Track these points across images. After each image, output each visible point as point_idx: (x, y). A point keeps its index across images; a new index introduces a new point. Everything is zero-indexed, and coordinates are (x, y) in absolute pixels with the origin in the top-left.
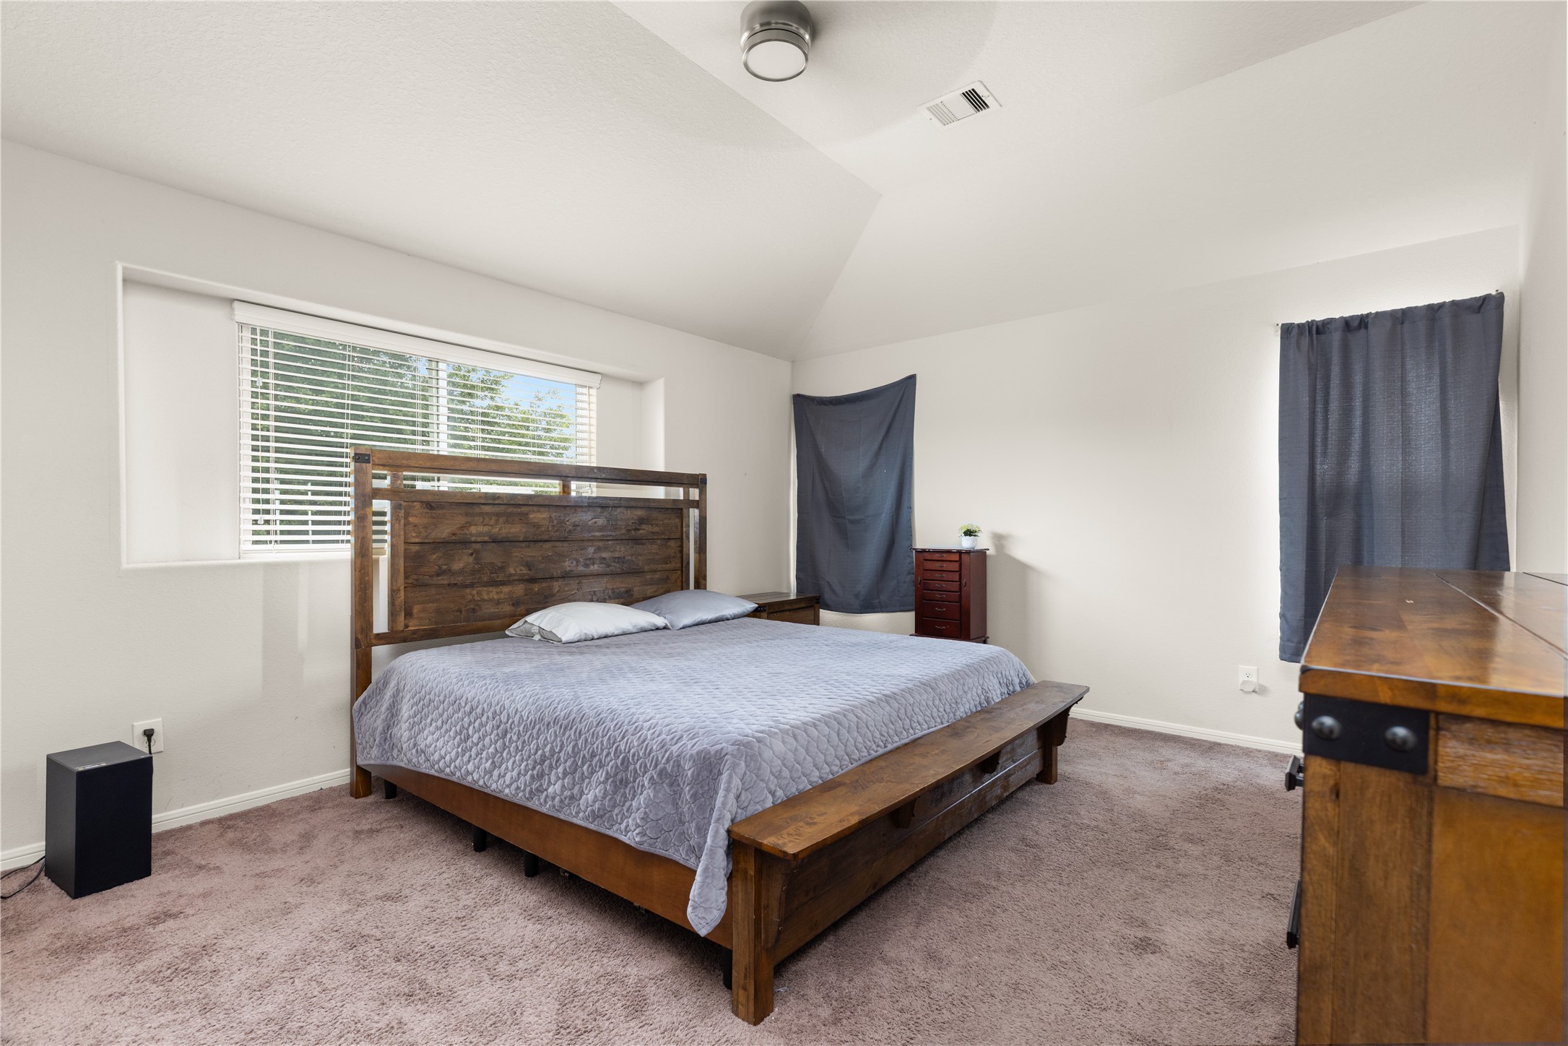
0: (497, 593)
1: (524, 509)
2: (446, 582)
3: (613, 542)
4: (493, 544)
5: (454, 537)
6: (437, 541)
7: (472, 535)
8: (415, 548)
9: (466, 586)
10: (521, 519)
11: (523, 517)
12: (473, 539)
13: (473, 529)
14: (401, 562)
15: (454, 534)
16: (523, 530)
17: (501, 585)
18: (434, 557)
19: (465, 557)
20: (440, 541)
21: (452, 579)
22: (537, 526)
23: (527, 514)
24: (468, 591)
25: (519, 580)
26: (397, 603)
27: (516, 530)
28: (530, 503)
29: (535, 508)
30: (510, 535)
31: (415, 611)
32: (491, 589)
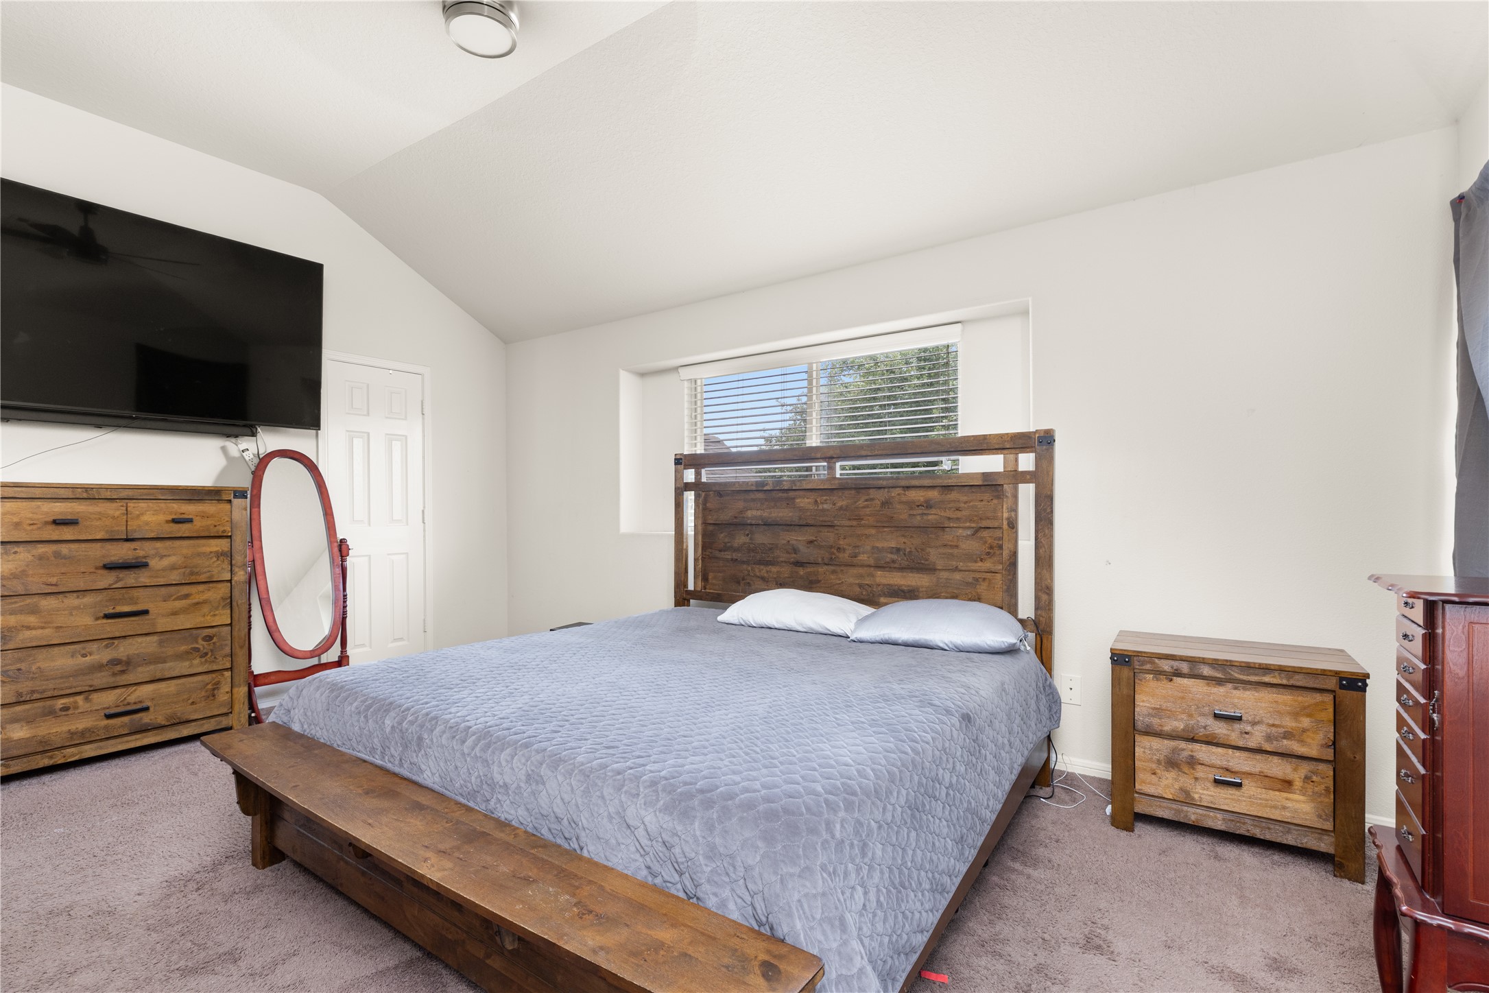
0: (767, 572)
1: (791, 494)
2: (729, 557)
3: (890, 529)
4: (764, 527)
5: (735, 520)
6: (724, 522)
7: (748, 518)
8: (711, 528)
9: (743, 562)
10: (788, 504)
11: (790, 502)
12: (749, 521)
13: (749, 513)
14: (700, 538)
15: (736, 517)
16: (790, 514)
17: (770, 564)
18: (722, 535)
19: (743, 538)
20: (727, 522)
21: (734, 554)
22: (801, 509)
23: (794, 498)
24: (745, 566)
25: (786, 562)
26: (697, 569)
27: (782, 513)
28: (794, 488)
29: (801, 493)
30: (778, 519)
31: (710, 577)
32: (762, 567)
